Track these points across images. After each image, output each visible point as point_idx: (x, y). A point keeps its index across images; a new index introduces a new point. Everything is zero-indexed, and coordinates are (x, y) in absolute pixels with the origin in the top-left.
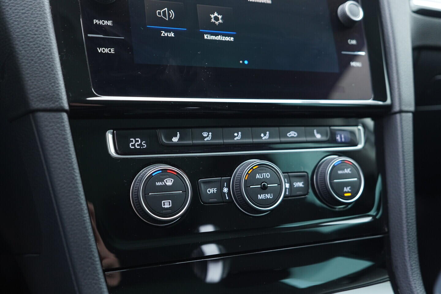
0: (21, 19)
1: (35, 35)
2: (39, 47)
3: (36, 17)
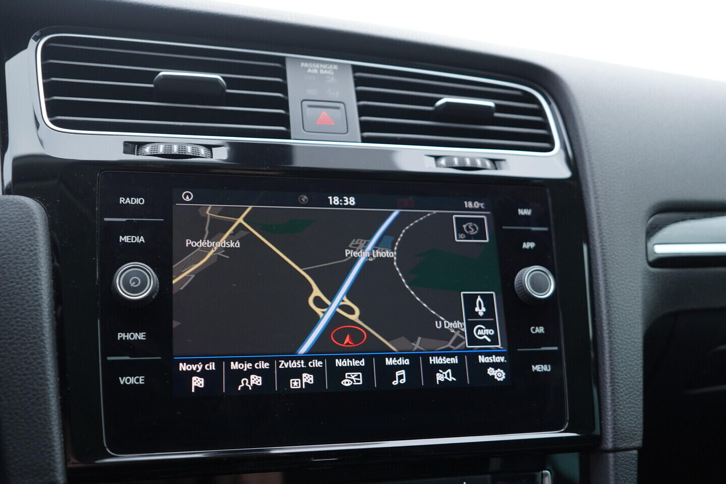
0: (7, 353)
1: (25, 375)
2: (29, 393)
3: (28, 349)
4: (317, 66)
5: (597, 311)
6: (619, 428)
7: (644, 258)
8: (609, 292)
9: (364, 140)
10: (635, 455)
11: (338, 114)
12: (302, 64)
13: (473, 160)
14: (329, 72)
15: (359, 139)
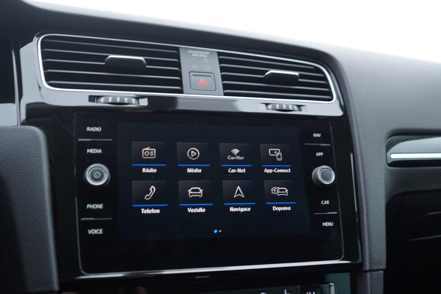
3: (37, 213)
4: (198, 52)
5: (359, 192)
6: (373, 258)
7: (385, 161)
8: (366, 181)
9: (225, 94)
10: (382, 273)
11: (210, 80)
12: (189, 51)
13: (287, 106)
14: (204, 56)
15: (223, 94)
